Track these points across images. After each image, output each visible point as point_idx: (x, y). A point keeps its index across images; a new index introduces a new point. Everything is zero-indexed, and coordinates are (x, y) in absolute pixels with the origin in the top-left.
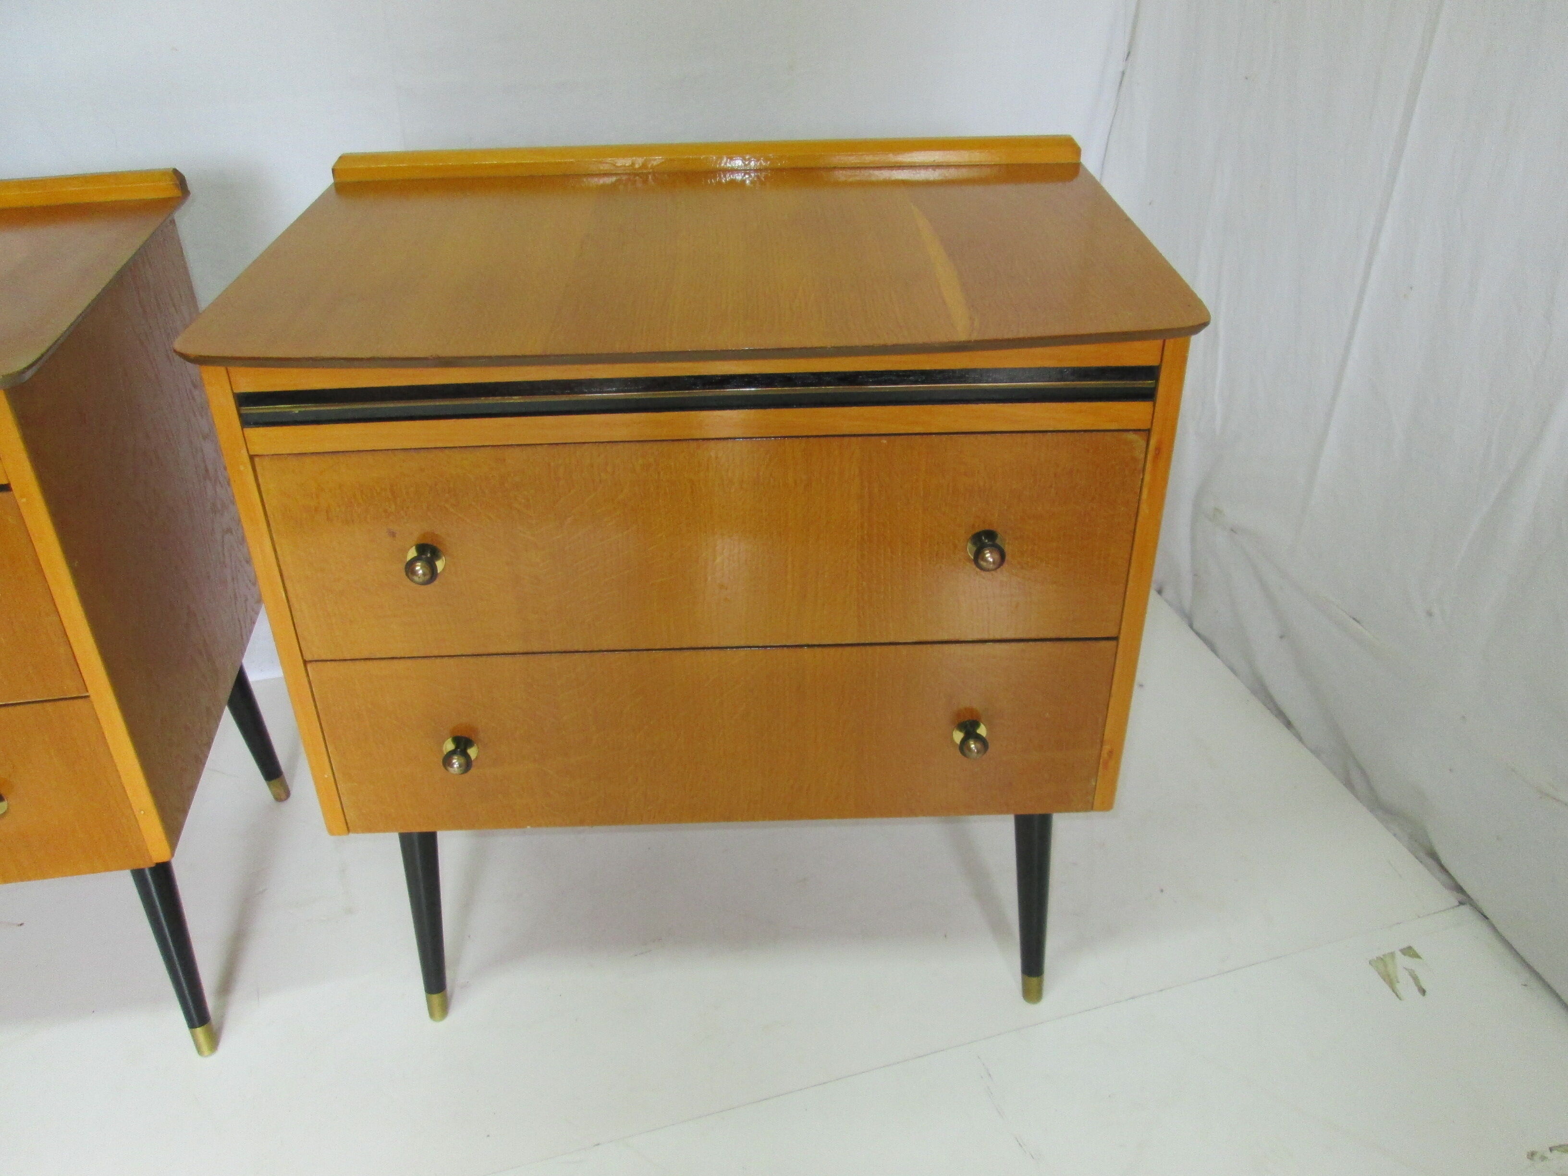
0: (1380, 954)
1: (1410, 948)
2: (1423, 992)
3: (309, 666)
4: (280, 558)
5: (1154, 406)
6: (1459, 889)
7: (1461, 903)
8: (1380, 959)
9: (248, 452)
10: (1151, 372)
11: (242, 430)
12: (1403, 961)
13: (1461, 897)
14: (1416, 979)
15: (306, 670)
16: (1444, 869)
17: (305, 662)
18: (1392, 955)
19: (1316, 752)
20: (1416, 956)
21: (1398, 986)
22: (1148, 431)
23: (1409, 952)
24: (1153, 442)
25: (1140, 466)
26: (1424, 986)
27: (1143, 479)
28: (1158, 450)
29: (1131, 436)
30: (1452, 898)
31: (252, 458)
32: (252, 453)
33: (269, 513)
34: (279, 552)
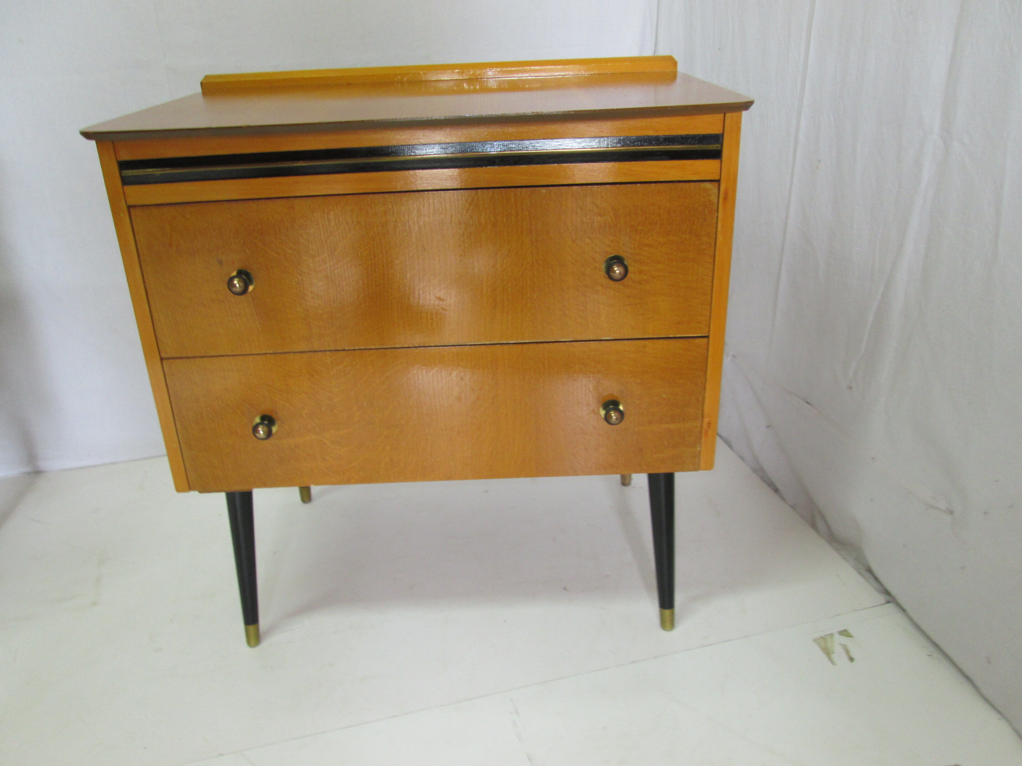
0: (822, 634)
1: (845, 630)
2: (852, 659)
3: (164, 362)
4: (146, 281)
5: (721, 162)
6: (887, 592)
7: (888, 602)
8: (823, 638)
9: (126, 203)
10: (718, 138)
11: (123, 186)
12: (839, 639)
13: (888, 598)
14: (847, 651)
15: (162, 365)
16: (876, 579)
17: (162, 359)
18: (831, 635)
19: (793, 507)
20: (850, 636)
21: (833, 656)
22: (718, 181)
23: (845, 633)
24: (722, 188)
25: (715, 207)
26: (853, 656)
27: (717, 217)
28: (726, 193)
29: (708, 185)
30: (881, 598)
31: (129, 207)
32: (129, 204)
33: (140, 249)
34: (145, 277)
